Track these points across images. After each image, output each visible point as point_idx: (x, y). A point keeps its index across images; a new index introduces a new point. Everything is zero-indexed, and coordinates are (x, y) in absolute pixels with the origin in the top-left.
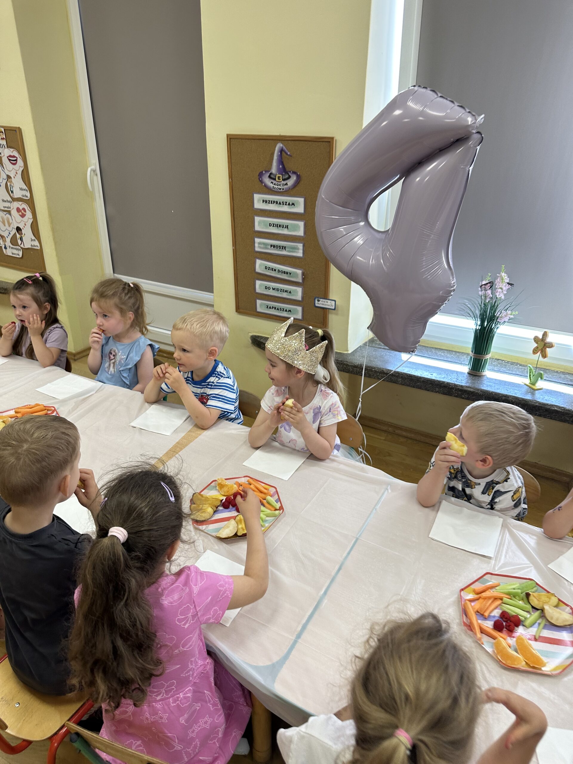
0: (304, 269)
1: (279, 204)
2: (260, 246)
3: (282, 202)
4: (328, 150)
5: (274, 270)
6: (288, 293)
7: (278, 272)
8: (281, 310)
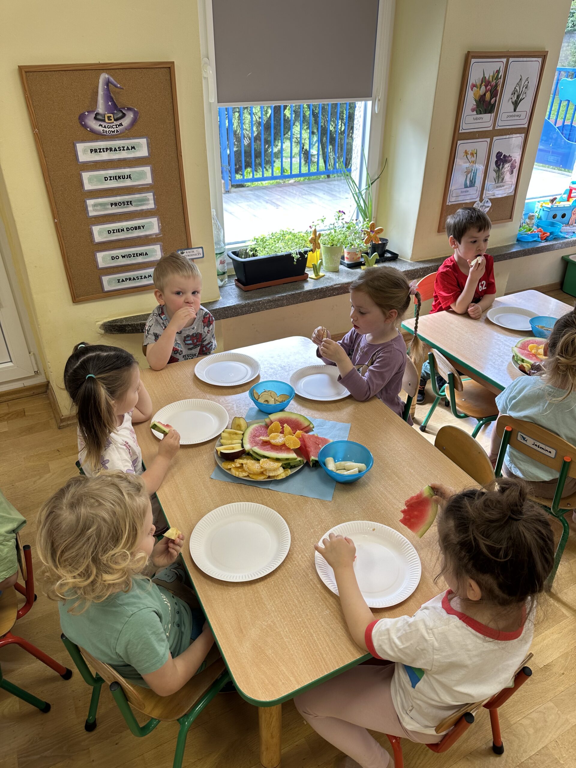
1: (114, 151)
2: (95, 209)
3: (118, 148)
4: (168, 78)
5: (120, 231)
6: (143, 255)
7: (127, 231)
8: (139, 279)
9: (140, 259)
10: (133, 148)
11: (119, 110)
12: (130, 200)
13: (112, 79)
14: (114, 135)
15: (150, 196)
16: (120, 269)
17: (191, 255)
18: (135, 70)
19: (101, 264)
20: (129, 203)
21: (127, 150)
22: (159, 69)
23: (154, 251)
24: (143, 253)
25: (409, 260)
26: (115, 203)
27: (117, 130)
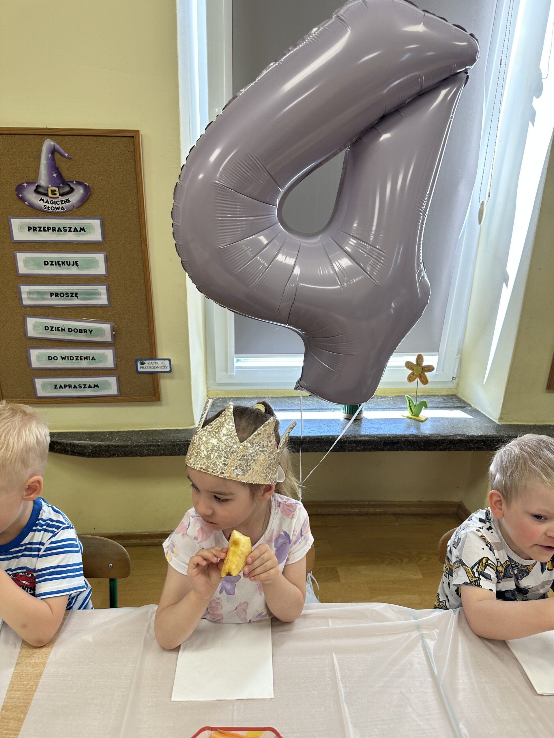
0: (114, 322)
1: (58, 231)
2: (31, 297)
3: (64, 228)
4: (132, 149)
5: (61, 330)
6: (89, 360)
7: (69, 331)
8: (81, 387)
9: (84, 364)
10: (82, 229)
11: (65, 183)
12: (75, 291)
13: (58, 147)
14: (58, 212)
15: (102, 289)
16: (58, 372)
17: (154, 367)
18: (88, 137)
19: (35, 363)
20: (74, 295)
21: (74, 231)
22: (119, 138)
23: (104, 357)
24: (89, 357)
25: (496, 420)
26: (56, 293)
27: (62, 207)
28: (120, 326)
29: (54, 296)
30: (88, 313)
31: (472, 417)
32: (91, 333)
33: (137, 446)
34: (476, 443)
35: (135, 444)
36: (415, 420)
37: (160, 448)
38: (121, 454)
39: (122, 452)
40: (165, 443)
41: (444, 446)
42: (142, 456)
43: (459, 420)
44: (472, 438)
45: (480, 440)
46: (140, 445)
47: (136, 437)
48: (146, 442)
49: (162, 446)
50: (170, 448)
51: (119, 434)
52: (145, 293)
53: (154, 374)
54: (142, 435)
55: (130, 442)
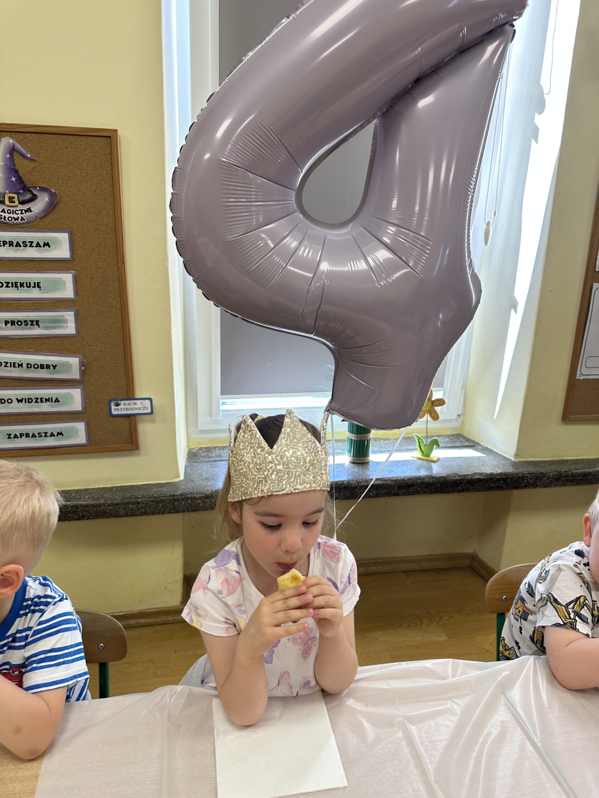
0: (83, 355)
1: (16, 246)
3: (23, 242)
4: (108, 151)
5: (17, 366)
6: (52, 401)
7: (28, 367)
8: (41, 436)
9: (46, 407)
10: (47, 244)
11: (26, 189)
12: (37, 318)
13: (18, 146)
14: (17, 224)
15: (70, 316)
16: (12, 418)
17: (132, 409)
18: (56, 136)
20: (34, 323)
21: (36, 246)
22: (94, 138)
23: (70, 398)
24: (52, 398)
25: (512, 456)
26: (12, 321)
27: (22, 217)
28: (91, 360)
29: (9, 325)
30: (51, 345)
31: (485, 455)
32: (54, 369)
33: (112, 504)
34: (495, 482)
35: (109, 502)
36: (427, 460)
37: (139, 506)
38: (92, 515)
39: (93, 513)
40: (146, 499)
41: (462, 487)
42: (118, 517)
43: (473, 458)
44: (491, 476)
45: (500, 479)
46: (116, 503)
47: (109, 494)
48: (123, 500)
49: (143, 503)
50: (152, 505)
51: (88, 492)
52: (121, 320)
53: (131, 417)
54: (116, 491)
55: (103, 500)
